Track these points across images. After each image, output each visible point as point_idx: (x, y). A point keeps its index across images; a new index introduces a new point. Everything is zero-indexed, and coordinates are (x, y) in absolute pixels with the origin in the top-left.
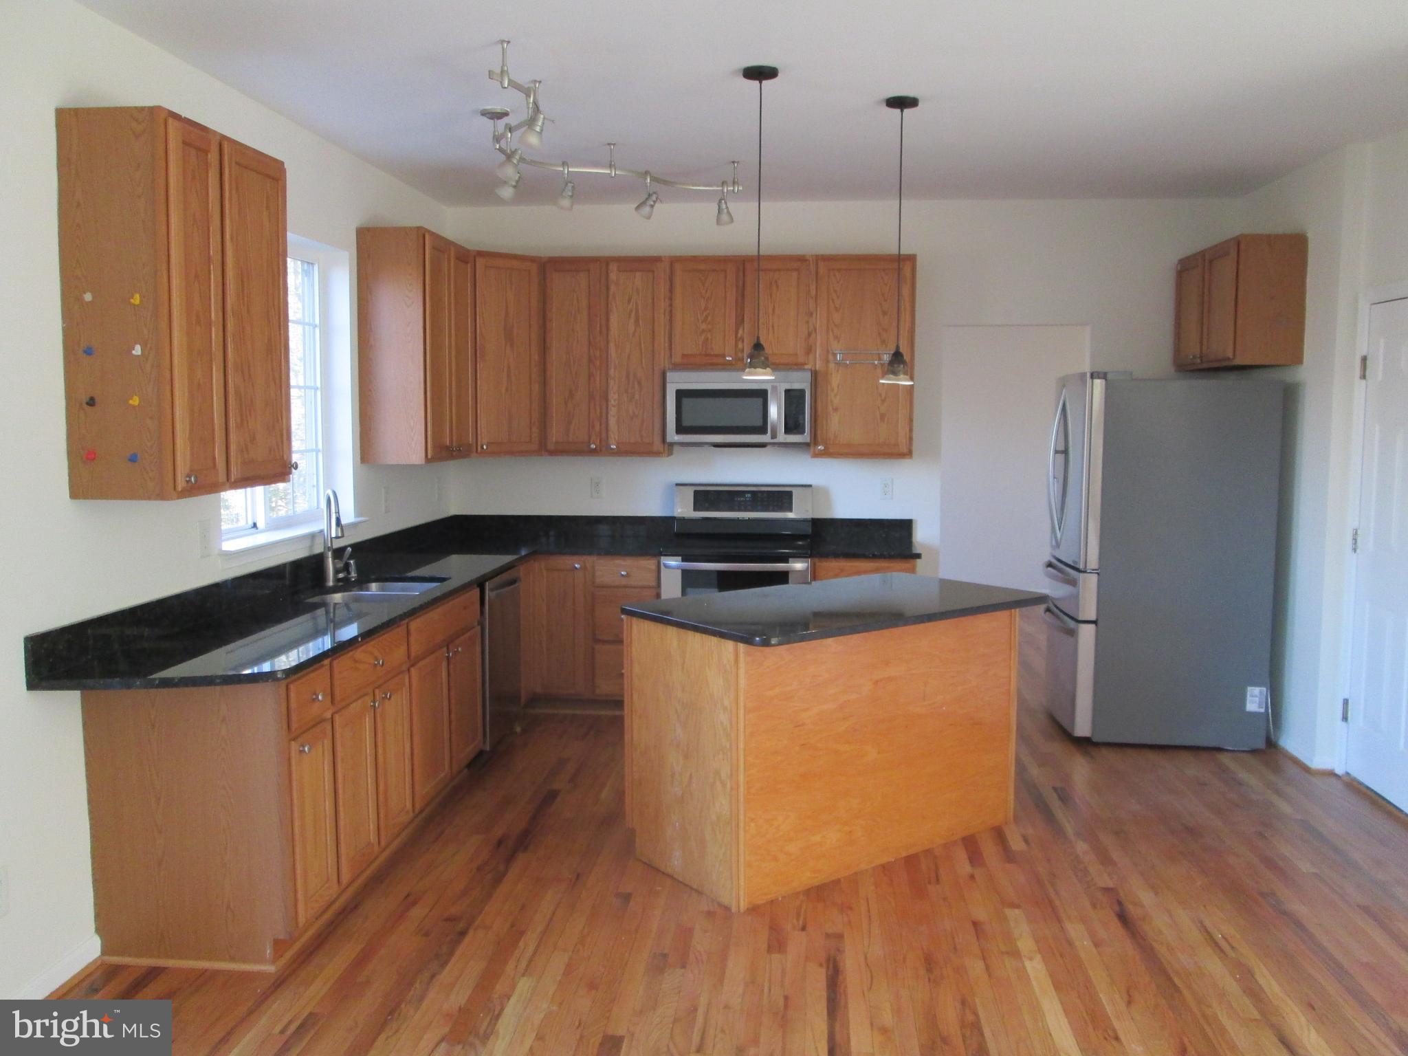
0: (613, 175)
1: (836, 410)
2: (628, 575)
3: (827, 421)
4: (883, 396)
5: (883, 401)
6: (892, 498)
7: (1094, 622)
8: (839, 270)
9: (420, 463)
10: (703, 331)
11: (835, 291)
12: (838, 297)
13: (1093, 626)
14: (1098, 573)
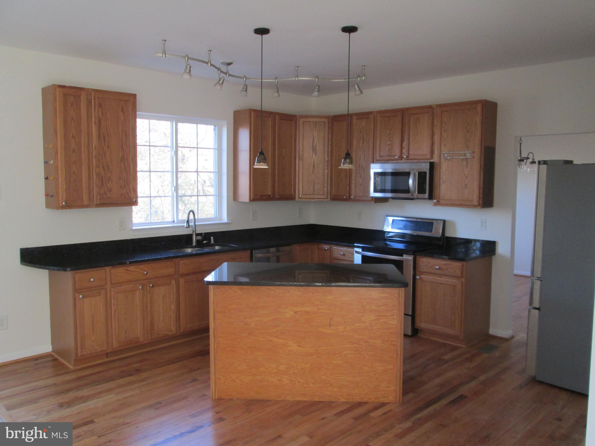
0: (297, 80)
1: (444, 182)
2: (344, 255)
3: (440, 187)
4: (467, 176)
5: (467, 178)
6: (486, 229)
7: (538, 309)
8: (446, 111)
9: (248, 201)
10: (389, 145)
11: (445, 122)
12: (446, 125)
13: (537, 311)
14: (541, 280)
